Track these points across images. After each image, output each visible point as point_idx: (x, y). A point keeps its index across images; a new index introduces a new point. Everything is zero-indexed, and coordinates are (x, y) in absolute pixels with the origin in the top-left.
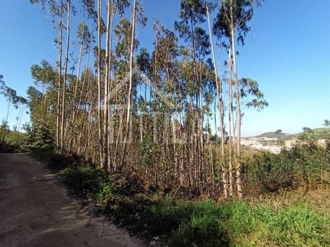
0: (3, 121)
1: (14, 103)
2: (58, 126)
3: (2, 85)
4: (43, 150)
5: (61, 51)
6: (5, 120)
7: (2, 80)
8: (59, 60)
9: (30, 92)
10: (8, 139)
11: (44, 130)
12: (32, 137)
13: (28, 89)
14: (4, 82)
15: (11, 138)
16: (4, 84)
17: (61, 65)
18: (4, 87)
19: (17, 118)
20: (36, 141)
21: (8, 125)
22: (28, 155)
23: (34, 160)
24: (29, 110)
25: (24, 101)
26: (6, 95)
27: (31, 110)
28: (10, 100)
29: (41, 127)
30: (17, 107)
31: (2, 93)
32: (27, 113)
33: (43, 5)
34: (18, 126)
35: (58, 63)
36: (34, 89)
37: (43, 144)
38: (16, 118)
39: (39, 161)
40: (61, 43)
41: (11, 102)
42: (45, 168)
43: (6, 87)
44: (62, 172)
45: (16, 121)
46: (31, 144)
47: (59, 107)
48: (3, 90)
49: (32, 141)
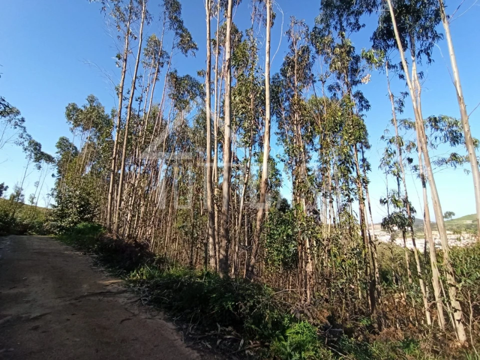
0: (17, 187)
1: (35, 161)
2: (110, 191)
3: (21, 132)
4: (80, 231)
5: (125, 72)
6: (19, 186)
7: (23, 125)
8: (121, 85)
9: (61, 144)
10: (20, 215)
11: (83, 199)
12: (62, 210)
13: (58, 140)
14: (25, 128)
15: (25, 213)
16: (25, 131)
17: (122, 92)
18: (24, 136)
19: (37, 184)
20: (69, 216)
21: (22, 193)
22: (57, 239)
23: (70, 247)
24: (55, 172)
25: (49, 159)
26: (25, 150)
27: (59, 172)
28: (31, 158)
29: (78, 193)
30: (39, 168)
31: (21, 144)
32: (53, 175)
33: (104, 3)
34: (36, 196)
35: (118, 89)
36: (67, 141)
37: (79, 222)
38: (35, 183)
39: (79, 250)
40: (126, 60)
41: (32, 160)
42: (96, 264)
43: (27, 135)
44: (135, 275)
45: (35, 188)
46: (61, 221)
47: (115, 159)
48: (22, 140)
49: (62, 215)
